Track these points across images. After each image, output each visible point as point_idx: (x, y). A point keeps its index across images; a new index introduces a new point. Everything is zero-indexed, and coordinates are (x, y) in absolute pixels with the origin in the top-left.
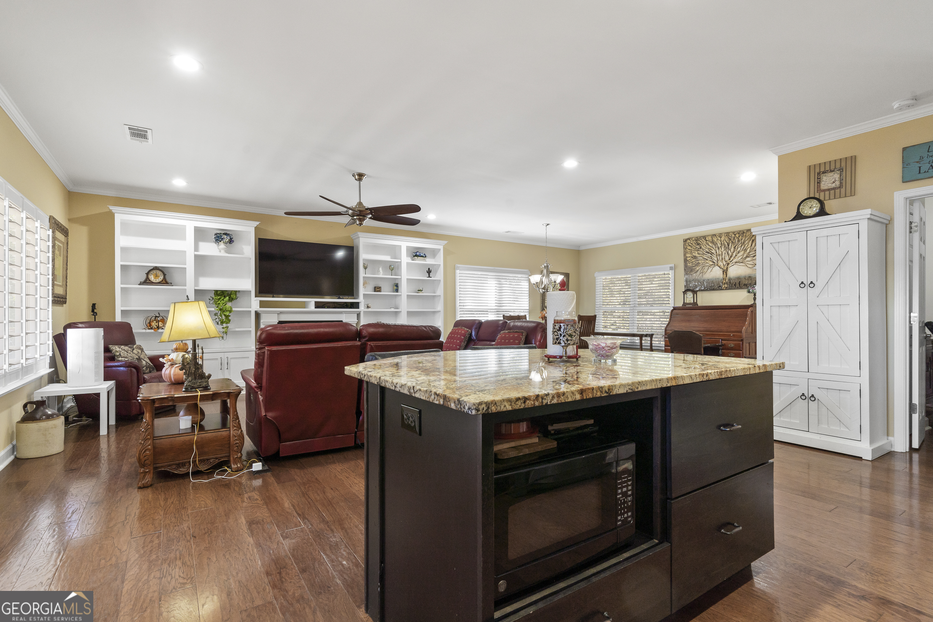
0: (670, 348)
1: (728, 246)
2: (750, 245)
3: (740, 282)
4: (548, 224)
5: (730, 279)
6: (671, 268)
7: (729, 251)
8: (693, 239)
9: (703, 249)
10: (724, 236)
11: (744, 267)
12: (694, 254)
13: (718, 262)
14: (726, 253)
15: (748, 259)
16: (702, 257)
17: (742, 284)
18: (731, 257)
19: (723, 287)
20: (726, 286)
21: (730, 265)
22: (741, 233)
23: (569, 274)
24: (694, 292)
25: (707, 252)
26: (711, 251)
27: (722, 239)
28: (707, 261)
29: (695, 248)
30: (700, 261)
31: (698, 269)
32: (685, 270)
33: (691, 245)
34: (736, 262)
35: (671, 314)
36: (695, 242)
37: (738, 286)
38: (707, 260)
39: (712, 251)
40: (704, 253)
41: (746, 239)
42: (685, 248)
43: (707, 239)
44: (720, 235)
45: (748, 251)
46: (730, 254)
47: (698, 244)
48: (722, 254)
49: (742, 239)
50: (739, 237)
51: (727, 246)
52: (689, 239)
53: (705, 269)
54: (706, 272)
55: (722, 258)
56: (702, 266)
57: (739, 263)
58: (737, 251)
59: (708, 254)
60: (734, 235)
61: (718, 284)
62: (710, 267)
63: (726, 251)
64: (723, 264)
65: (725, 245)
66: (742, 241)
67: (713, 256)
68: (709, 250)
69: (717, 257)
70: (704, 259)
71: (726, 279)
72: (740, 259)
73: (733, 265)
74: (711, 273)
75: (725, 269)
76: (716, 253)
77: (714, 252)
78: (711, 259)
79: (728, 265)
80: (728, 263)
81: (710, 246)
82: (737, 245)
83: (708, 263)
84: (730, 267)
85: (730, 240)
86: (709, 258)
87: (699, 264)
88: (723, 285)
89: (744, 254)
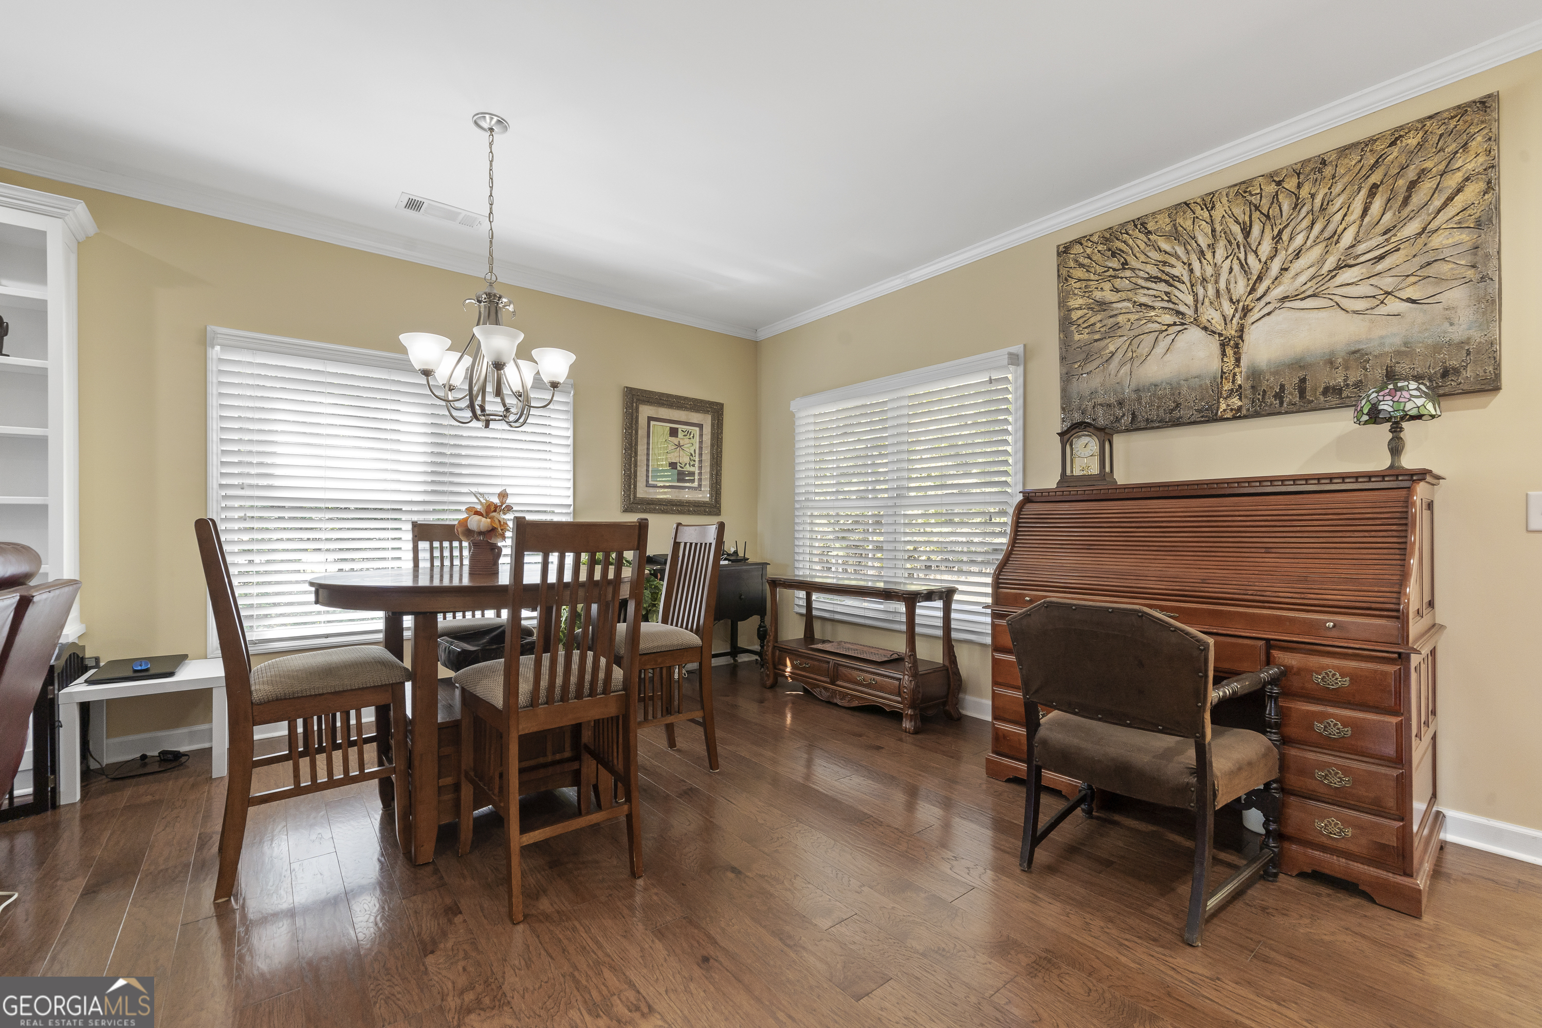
0: (1012, 658)
1: (1247, 233)
2: (1355, 216)
3: (1303, 381)
5: (1255, 375)
6: (1013, 359)
7: (1251, 259)
8: (1096, 238)
9: (1133, 270)
10: (1224, 200)
11: (1323, 314)
12: (1098, 295)
13: (1200, 310)
14: (1236, 267)
15: (1347, 276)
16: (1129, 300)
17: (1315, 390)
18: (1260, 278)
19: (1223, 406)
20: (1236, 402)
21: (1254, 315)
22: (1308, 170)
23: (722, 405)
24: (1105, 434)
26: (1167, 269)
27: (1218, 213)
28: (1153, 314)
29: (1100, 269)
30: (1120, 319)
31: (1112, 348)
32: (1063, 359)
33: (1087, 261)
34: (1284, 299)
35: (1018, 518)
36: (1100, 247)
37: (1292, 396)
38: (1153, 308)
39: (1175, 271)
40: (1141, 282)
42: (1063, 278)
43: (1151, 226)
44: (1208, 199)
45: (1347, 239)
46: (1257, 268)
47: (1114, 255)
48: (1217, 276)
49: (1313, 196)
50: (1299, 186)
51: (1240, 238)
52: (1079, 242)
53: (1141, 346)
54: (1147, 356)
55: (1218, 291)
56: (1132, 333)
57: (1302, 299)
58: (1290, 250)
59: (1155, 282)
60: (1273, 184)
61: (1202, 400)
62: (1165, 333)
63: (1238, 258)
64: (1223, 315)
65: (1232, 235)
66: (1316, 201)
67: (1179, 287)
68: (1160, 267)
69: (1194, 292)
70: (1141, 305)
71: (1235, 375)
72: (1306, 283)
73: (1269, 314)
74: (1168, 355)
75: (1233, 333)
76: (1190, 276)
77: (1179, 270)
78: (1170, 301)
79: (1245, 315)
80: (1244, 305)
81: (1166, 253)
82: (1288, 224)
83: (1157, 319)
84: (1253, 323)
85: (1257, 208)
86: (1163, 300)
87: (1119, 327)
88: (1221, 399)
89: (1327, 256)
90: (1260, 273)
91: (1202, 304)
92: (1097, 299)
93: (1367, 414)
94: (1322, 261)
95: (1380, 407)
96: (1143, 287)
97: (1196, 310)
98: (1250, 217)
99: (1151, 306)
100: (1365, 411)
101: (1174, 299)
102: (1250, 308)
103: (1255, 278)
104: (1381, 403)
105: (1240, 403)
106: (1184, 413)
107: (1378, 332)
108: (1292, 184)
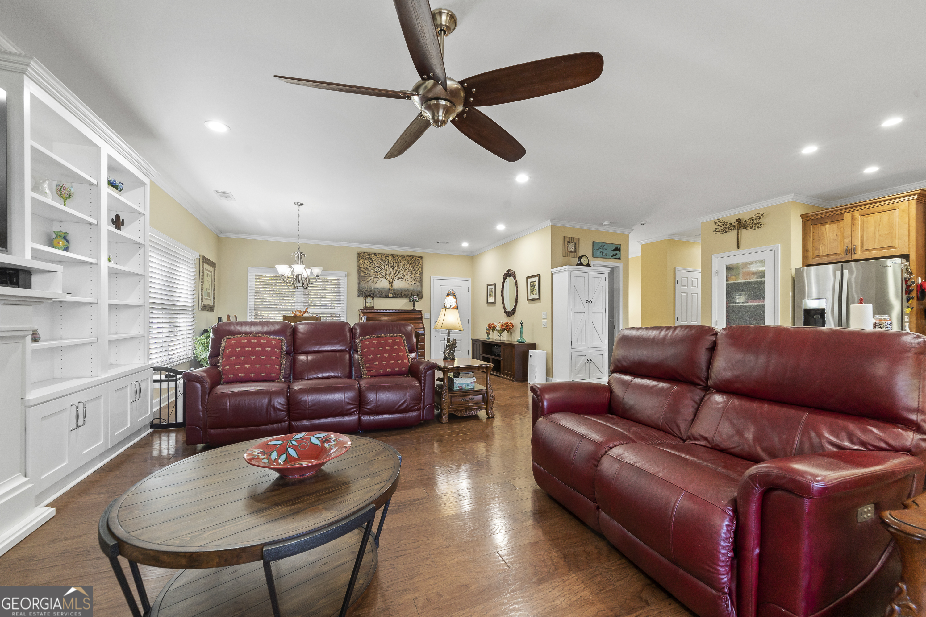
1: (394, 264)
2: (408, 267)
3: (401, 293)
4: (301, 204)
5: (394, 290)
6: (344, 276)
7: (394, 269)
8: (367, 254)
9: (374, 263)
10: (390, 256)
11: (404, 282)
12: (366, 266)
14: (392, 270)
15: (407, 277)
16: (373, 270)
17: (403, 295)
18: (396, 273)
19: (390, 295)
20: (392, 295)
21: (394, 279)
23: (215, 264)
25: (377, 266)
26: (380, 266)
27: (389, 258)
29: (368, 261)
31: (369, 279)
32: (358, 278)
33: (364, 258)
34: (399, 278)
36: (367, 256)
37: (400, 295)
38: (378, 273)
40: (375, 266)
41: (406, 262)
42: (359, 260)
43: (378, 256)
44: (387, 255)
45: (407, 271)
46: (395, 271)
47: (370, 259)
48: (389, 270)
49: (403, 262)
50: (401, 259)
52: (363, 253)
53: (375, 280)
54: (377, 282)
55: (389, 273)
56: (374, 277)
57: (402, 279)
58: (400, 270)
59: (378, 268)
60: (398, 257)
61: (386, 293)
62: (380, 279)
63: (392, 268)
64: (390, 278)
65: (391, 263)
67: (382, 270)
68: (379, 264)
69: (385, 272)
70: (375, 271)
71: (392, 290)
72: (402, 276)
73: (397, 280)
74: (380, 283)
75: (391, 282)
76: (385, 269)
77: (382, 267)
80: (393, 277)
81: (380, 262)
82: (400, 265)
83: (378, 275)
84: (394, 281)
85: (395, 260)
86: (380, 272)
87: (371, 275)
89: (405, 273)
91: (387, 275)
96: (376, 268)
97: (385, 276)
100: (412, 300)
101: (382, 272)
104: (414, 299)
106: (384, 295)
107: (410, 287)
108: (400, 258)
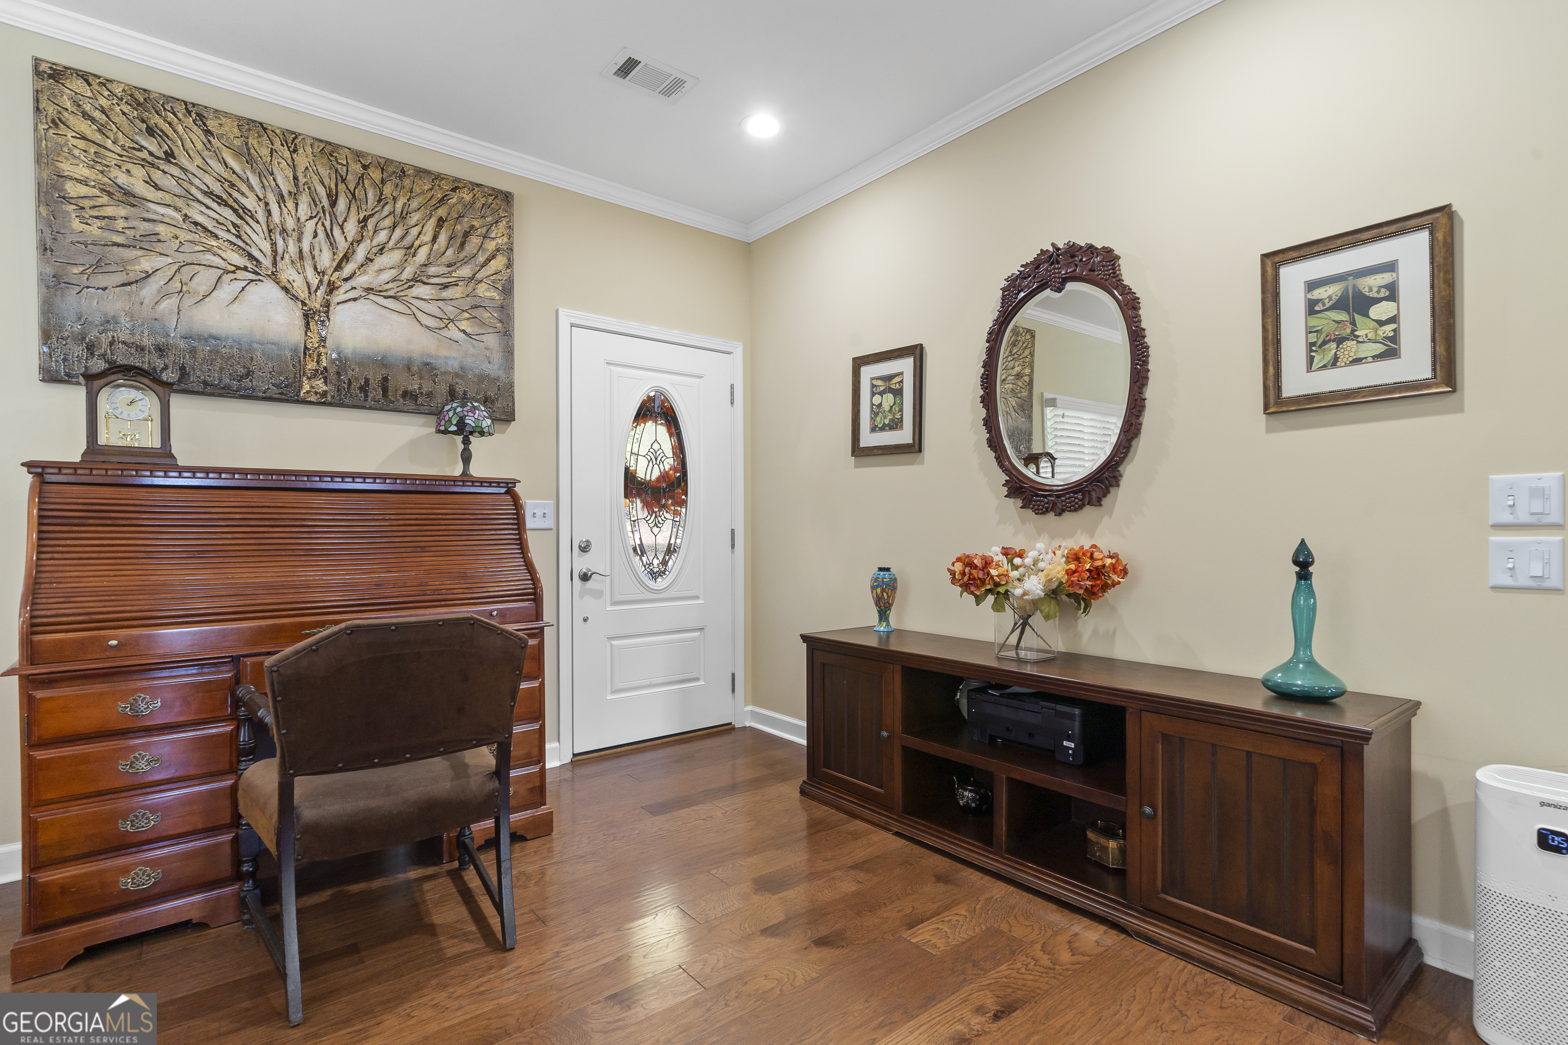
1: (333, 204)
2: (427, 237)
3: (385, 379)
5: (338, 360)
7: (336, 230)
8: (115, 89)
9: (183, 170)
10: (308, 150)
11: (403, 319)
12: (122, 179)
13: (280, 265)
14: (321, 235)
15: (421, 290)
16: (176, 209)
17: (395, 390)
18: (346, 258)
19: (306, 387)
20: (320, 385)
21: (339, 296)
22: (390, 170)
24: (167, 390)
25: (209, 194)
26: (236, 195)
27: (302, 161)
28: (214, 243)
29: (129, 144)
30: (160, 228)
31: (147, 264)
32: (45, 248)
33: (97, 114)
34: (369, 290)
37: (375, 392)
38: (217, 237)
39: (243, 200)
40: (194, 191)
41: (414, 204)
42: (48, 119)
43: (212, 124)
44: (289, 137)
45: (420, 255)
46: (342, 246)
47: (150, 131)
48: (299, 233)
49: (395, 199)
50: (383, 181)
51: (325, 202)
52: (83, 75)
53: (195, 279)
54: (205, 297)
55: (301, 251)
56: (181, 258)
57: (386, 297)
58: (375, 243)
59: (219, 204)
60: (359, 165)
61: (281, 374)
62: (232, 276)
63: (323, 225)
64: (307, 282)
65: (317, 194)
66: (397, 206)
67: (251, 225)
68: (226, 185)
69: (272, 240)
70: (196, 224)
71: (319, 355)
72: (388, 283)
73: (355, 299)
74: (236, 305)
75: (318, 306)
76: (268, 218)
77: (250, 203)
78: (239, 237)
79: (331, 292)
80: (330, 281)
81: (234, 172)
82: (373, 215)
83: (220, 252)
84: (338, 303)
85: (343, 180)
86: (228, 231)
87: (159, 241)
88: (305, 378)
89: (406, 264)
90: (347, 252)
91: (282, 259)
92: (119, 181)
93: (455, 425)
94: (401, 266)
95: (467, 421)
96: (198, 201)
97: (275, 263)
98: (336, 185)
99: (212, 233)
100: (454, 422)
101: (245, 237)
102: (336, 285)
103: (341, 255)
104: (467, 418)
105: (325, 388)
106: (261, 383)
107: (443, 352)
108: (376, 175)
